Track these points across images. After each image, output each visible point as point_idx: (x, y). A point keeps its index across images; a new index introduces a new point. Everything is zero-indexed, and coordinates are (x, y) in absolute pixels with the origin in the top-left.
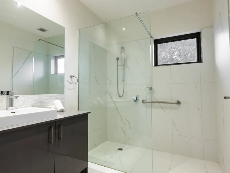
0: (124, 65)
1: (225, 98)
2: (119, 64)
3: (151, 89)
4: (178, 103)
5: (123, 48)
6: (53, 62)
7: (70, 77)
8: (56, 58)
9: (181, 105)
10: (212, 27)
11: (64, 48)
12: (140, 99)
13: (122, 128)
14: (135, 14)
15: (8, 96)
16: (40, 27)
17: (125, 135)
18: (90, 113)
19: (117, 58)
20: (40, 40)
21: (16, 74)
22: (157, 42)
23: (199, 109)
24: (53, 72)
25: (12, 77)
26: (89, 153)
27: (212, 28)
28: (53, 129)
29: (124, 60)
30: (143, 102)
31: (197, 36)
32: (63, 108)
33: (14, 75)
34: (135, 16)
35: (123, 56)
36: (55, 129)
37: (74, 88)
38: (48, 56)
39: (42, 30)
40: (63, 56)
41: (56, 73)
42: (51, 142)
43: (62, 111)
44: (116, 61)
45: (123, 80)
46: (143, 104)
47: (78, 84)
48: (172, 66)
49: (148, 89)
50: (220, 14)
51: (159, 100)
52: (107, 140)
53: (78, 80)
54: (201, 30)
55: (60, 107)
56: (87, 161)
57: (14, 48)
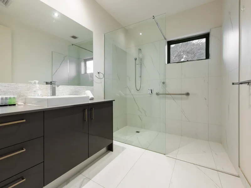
0: (141, 64)
1: (233, 84)
2: (136, 64)
3: (164, 83)
4: (188, 94)
5: (140, 50)
6: (83, 64)
7: (98, 73)
8: (85, 61)
9: (190, 96)
10: (221, 26)
11: (93, 52)
12: (154, 92)
13: (139, 116)
14: (152, 17)
15: (52, 85)
16: (72, 35)
17: (141, 120)
18: (114, 100)
19: (135, 58)
20: (73, 45)
21: (55, 73)
22: (170, 43)
23: (206, 99)
24: (83, 72)
25: (52, 76)
26: (114, 133)
27: (221, 28)
28: (87, 111)
29: (141, 60)
30: (157, 94)
31: (207, 36)
32: (93, 97)
33: (54, 74)
34: (152, 18)
35: (141, 56)
36: (88, 111)
37: (101, 82)
38: (79, 59)
39: (74, 37)
40: (92, 59)
41: (86, 73)
42: (85, 121)
43: (92, 99)
44: (134, 61)
45: (141, 77)
46: (156, 96)
47: (104, 79)
48: (182, 63)
49: (162, 83)
50: (230, 13)
51: (170, 93)
52: (127, 125)
53: (104, 76)
54: (211, 30)
55: (91, 96)
56: (113, 140)
57: (53, 53)
